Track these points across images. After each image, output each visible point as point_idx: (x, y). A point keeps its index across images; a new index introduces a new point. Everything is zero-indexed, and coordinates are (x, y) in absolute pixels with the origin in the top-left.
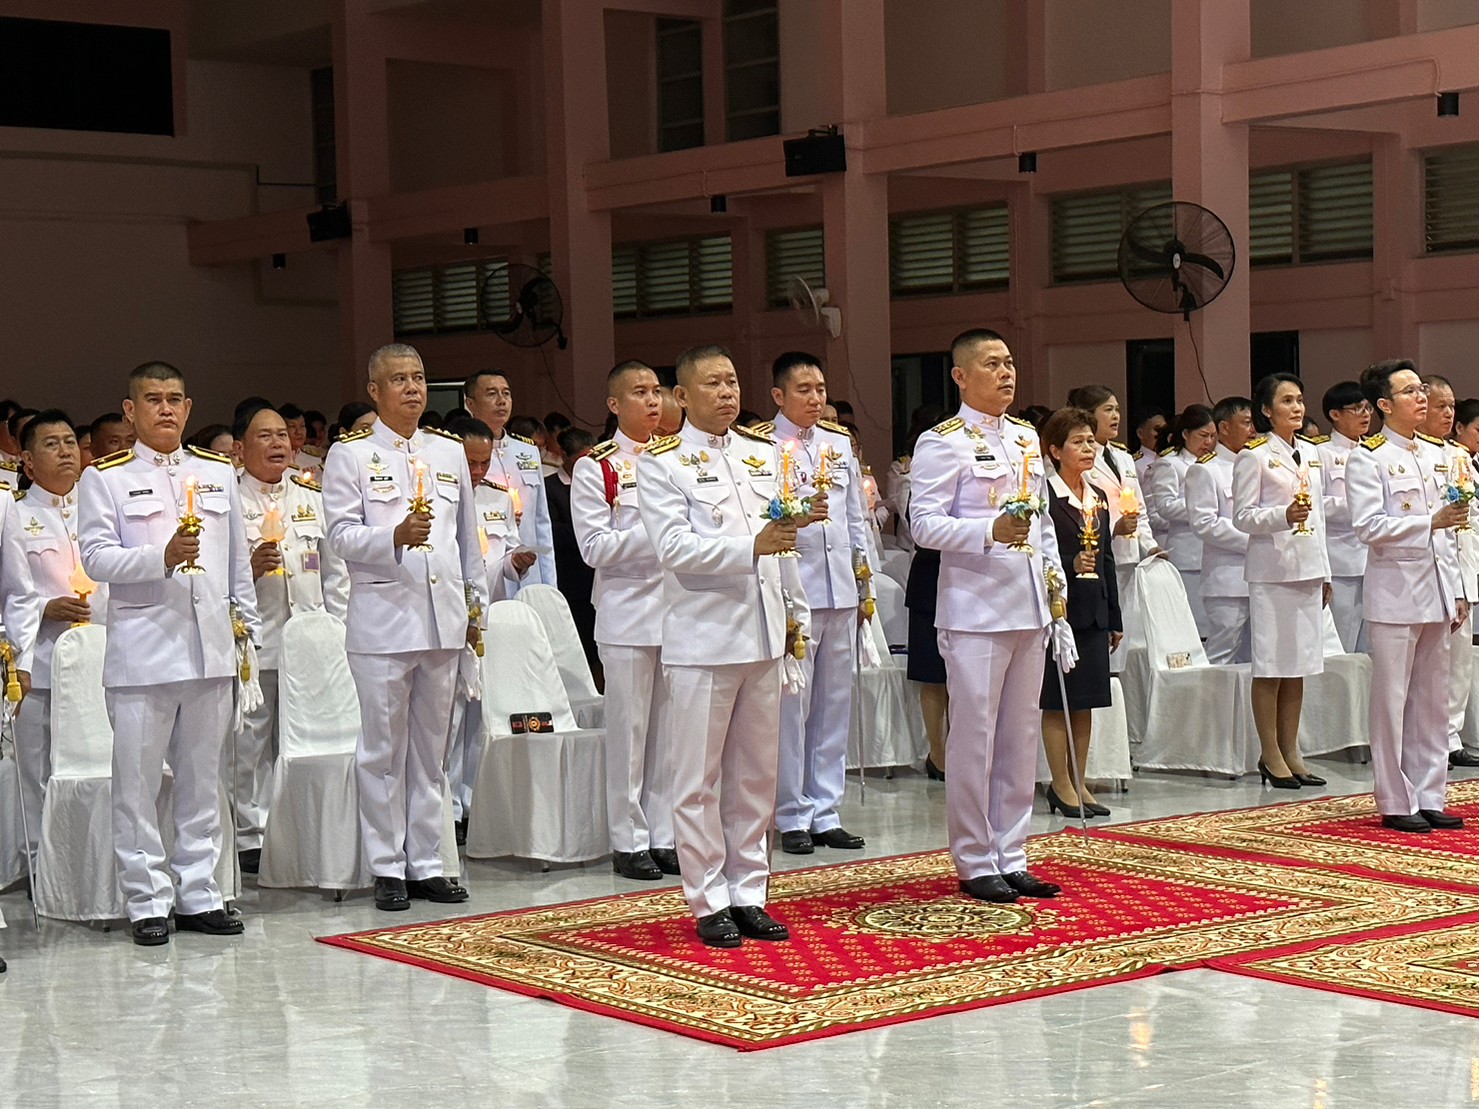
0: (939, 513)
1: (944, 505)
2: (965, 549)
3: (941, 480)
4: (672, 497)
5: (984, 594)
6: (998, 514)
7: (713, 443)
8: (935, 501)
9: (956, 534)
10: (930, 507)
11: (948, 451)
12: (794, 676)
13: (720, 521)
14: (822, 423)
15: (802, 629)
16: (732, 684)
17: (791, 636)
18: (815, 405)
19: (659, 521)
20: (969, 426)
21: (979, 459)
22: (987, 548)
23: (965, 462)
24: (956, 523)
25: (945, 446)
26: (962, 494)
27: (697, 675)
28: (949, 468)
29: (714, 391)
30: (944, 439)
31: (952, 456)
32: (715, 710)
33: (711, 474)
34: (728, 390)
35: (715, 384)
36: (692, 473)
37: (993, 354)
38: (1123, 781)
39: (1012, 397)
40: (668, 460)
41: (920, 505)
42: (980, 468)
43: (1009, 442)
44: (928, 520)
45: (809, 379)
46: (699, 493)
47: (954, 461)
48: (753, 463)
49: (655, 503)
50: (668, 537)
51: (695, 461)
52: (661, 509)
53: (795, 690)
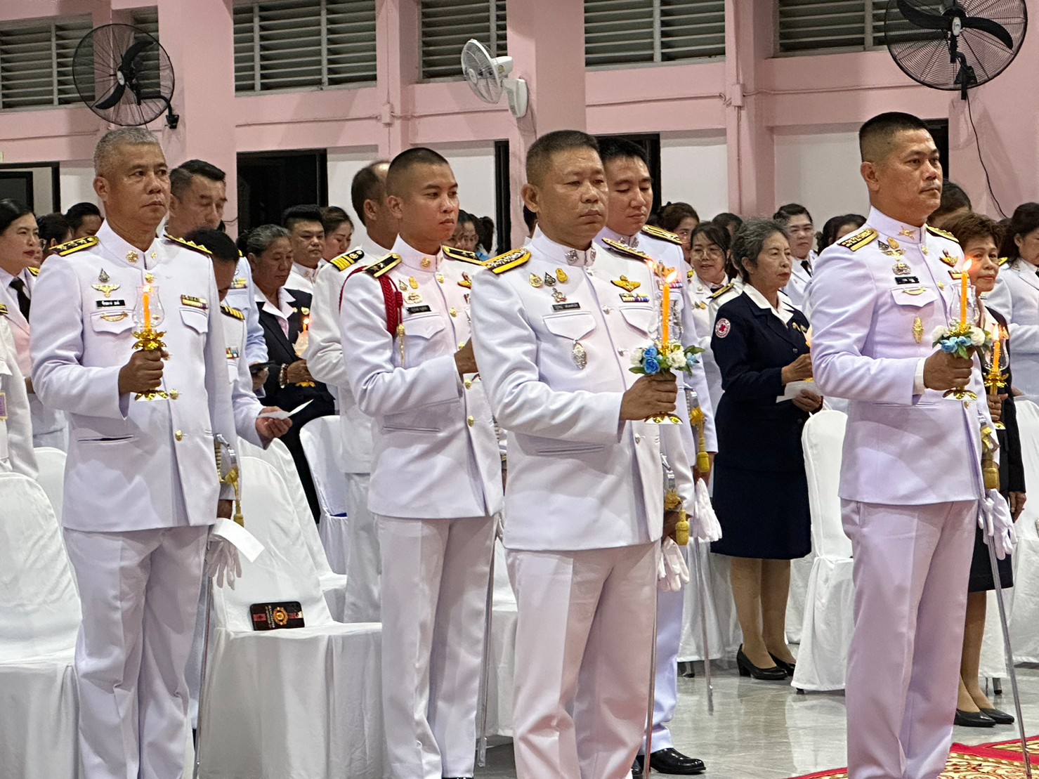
0: (850, 351)
1: (859, 340)
2: (886, 399)
3: (853, 308)
4: (515, 332)
5: (909, 457)
6: (931, 352)
7: (572, 259)
8: (845, 336)
9: (874, 379)
10: (839, 343)
11: (861, 272)
12: (677, 568)
13: (583, 360)
14: (646, 228)
15: (685, 504)
16: (595, 575)
17: (671, 515)
18: (638, 208)
19: (496, 366)
20: (883, 239)
21: (899, 281)
22: (916, 397)
23: (882, 285)
24: (874, 365)
25: (858, 265)
26: (880, 327)
27: (553, 561)
28: (862, 294)
29: (576, 194)
30: (854, 256)
31: (866, 277)
32: (575, 608)
33: (571, 300)
34: (593, 191)
35: (577, 184)
36: (546, 298)
37: (916, 148)
38: (996, 681)
39: (938, 201)
40: (513, 280)
41: (826, 342)
42: (902, 295)
43: (933, 259)
44: (838, 360)
45: (629, 175)
46: (556, 324)
47: (868, 285)
48: (625, 285)
49: (493, 340)
50: (508, 387)
51: (550, 282)
52: (501, 350)
53: (677, 585)
